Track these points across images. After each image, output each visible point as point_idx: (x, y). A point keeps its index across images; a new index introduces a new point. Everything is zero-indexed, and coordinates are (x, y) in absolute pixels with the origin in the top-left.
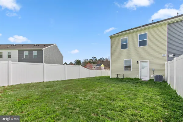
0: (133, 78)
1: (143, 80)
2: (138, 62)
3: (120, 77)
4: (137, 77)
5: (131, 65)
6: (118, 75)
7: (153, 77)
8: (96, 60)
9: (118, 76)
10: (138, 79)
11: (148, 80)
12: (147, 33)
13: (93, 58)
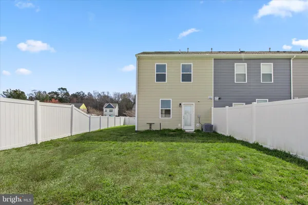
0: (174, 128)
1: (186, 131)
2: (180, 104)
3: (154, 128)
4: (179, 126)
5: (171, 109)
6: (151, 124)
7: (199, 126)
8: (67, 94)
9: (150, 128)
10: (181, 130)
11: (193, 131)
12: (192, 64)
13: (59, 89)
